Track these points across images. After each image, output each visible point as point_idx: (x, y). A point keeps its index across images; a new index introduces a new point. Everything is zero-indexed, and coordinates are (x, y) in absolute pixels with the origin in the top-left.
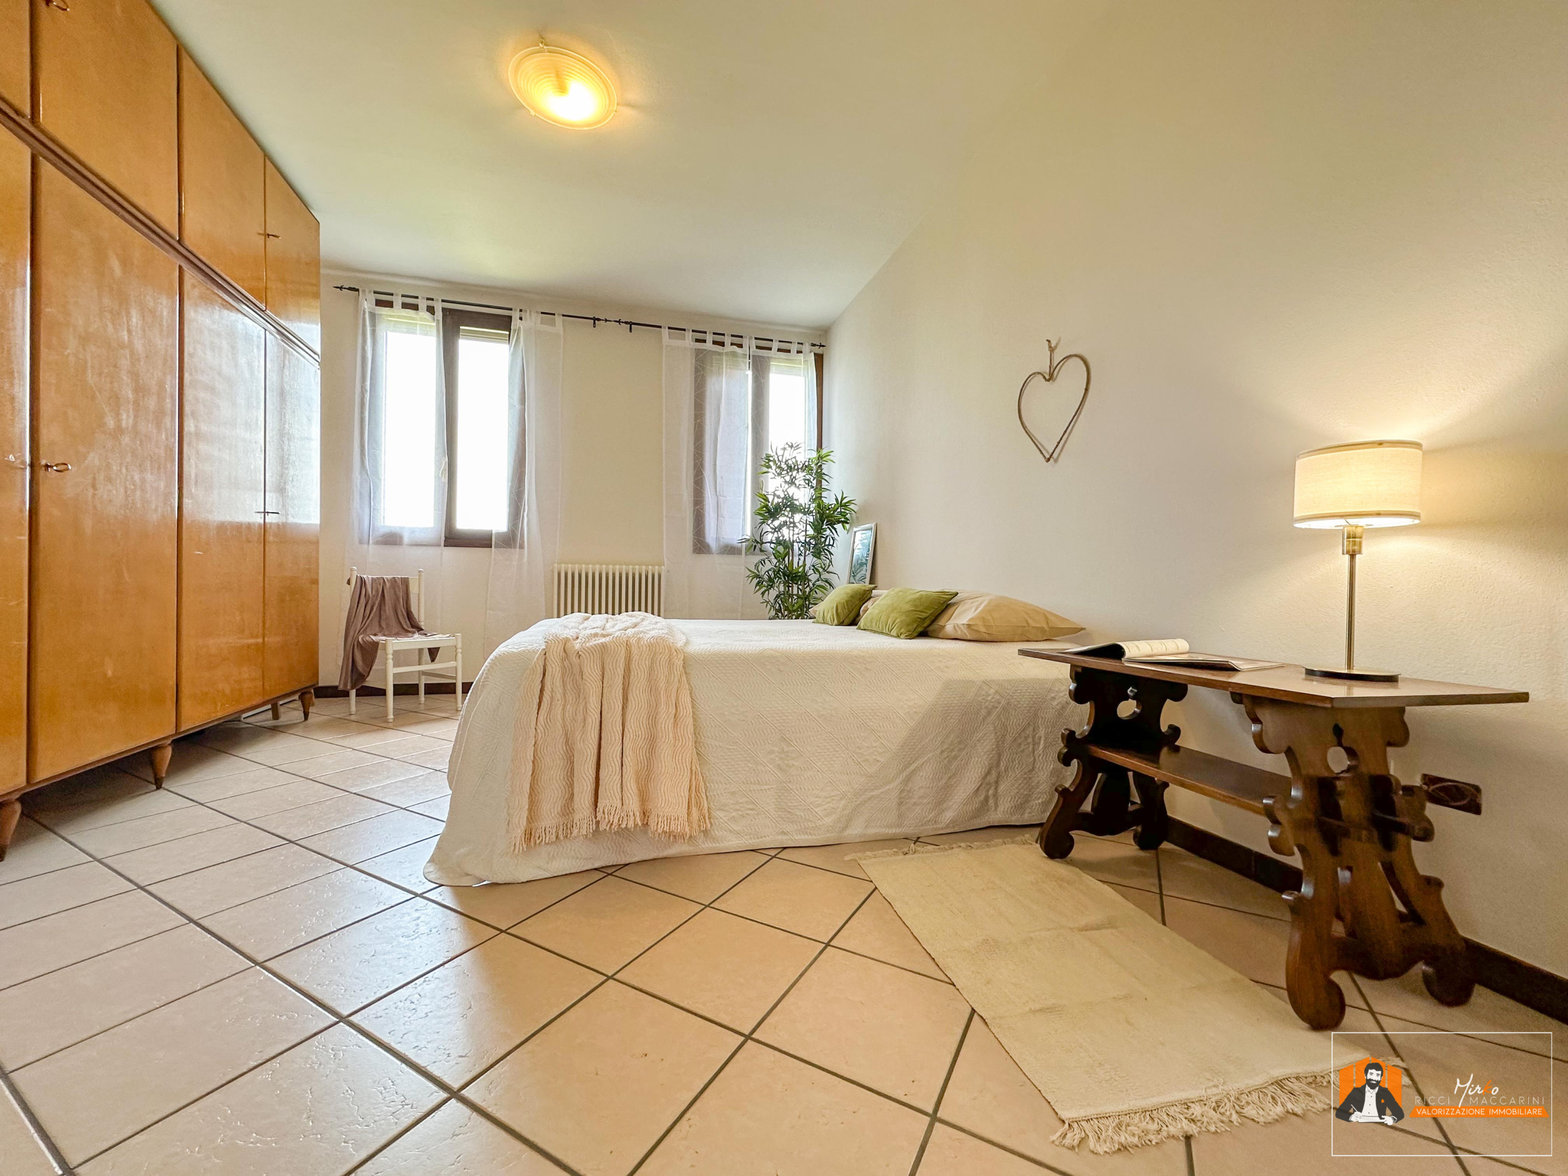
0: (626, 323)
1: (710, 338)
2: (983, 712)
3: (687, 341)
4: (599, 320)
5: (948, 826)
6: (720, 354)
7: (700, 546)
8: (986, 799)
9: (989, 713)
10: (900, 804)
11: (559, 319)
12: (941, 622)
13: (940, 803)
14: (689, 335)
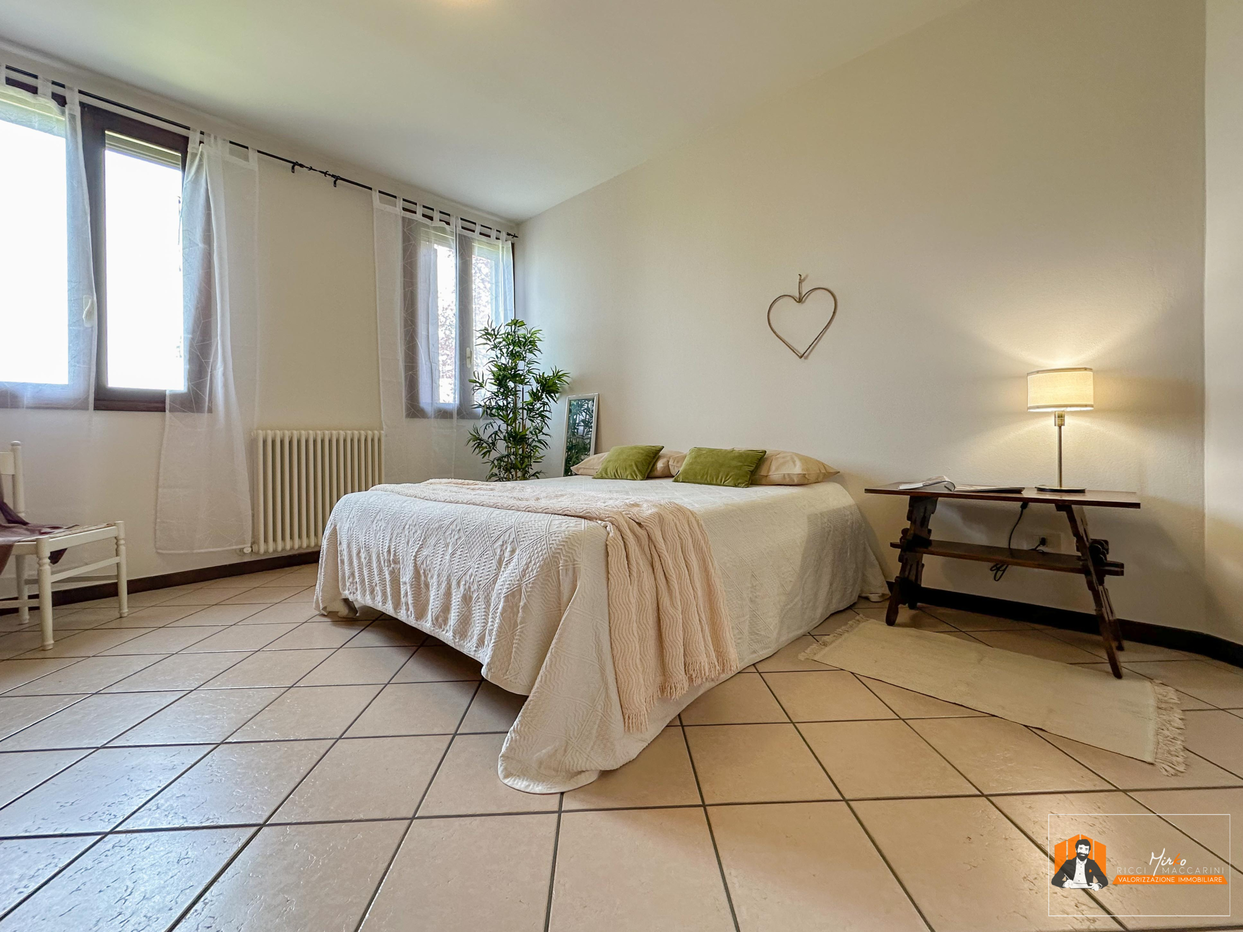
0: (333, 176)
1: (420, 210)
3: (397, 209)
4: (301, 166)
6: (427, 226)
7: (414, 410)
11: (253, 155)
12: (762, 473)
14: (400, 203)
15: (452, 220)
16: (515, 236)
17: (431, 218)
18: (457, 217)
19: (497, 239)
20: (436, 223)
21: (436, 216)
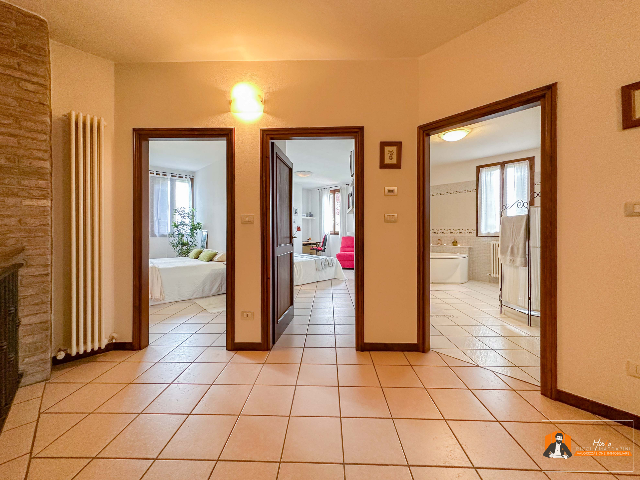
1: (155, 173)
2: (219, 274)
5: (212, 294)
6: (159, 178)
7: (153, 235)
8: (220, 289)
9: (220, 274)
10: (202, 291)
12: (214, 258)
13: (210, 290)
15: (167, 174)
16: (193, 176)
17: (160, 175)
18: (169, 173)
19: (186, 178)
20: (161, 176)
21: (161, 174)
